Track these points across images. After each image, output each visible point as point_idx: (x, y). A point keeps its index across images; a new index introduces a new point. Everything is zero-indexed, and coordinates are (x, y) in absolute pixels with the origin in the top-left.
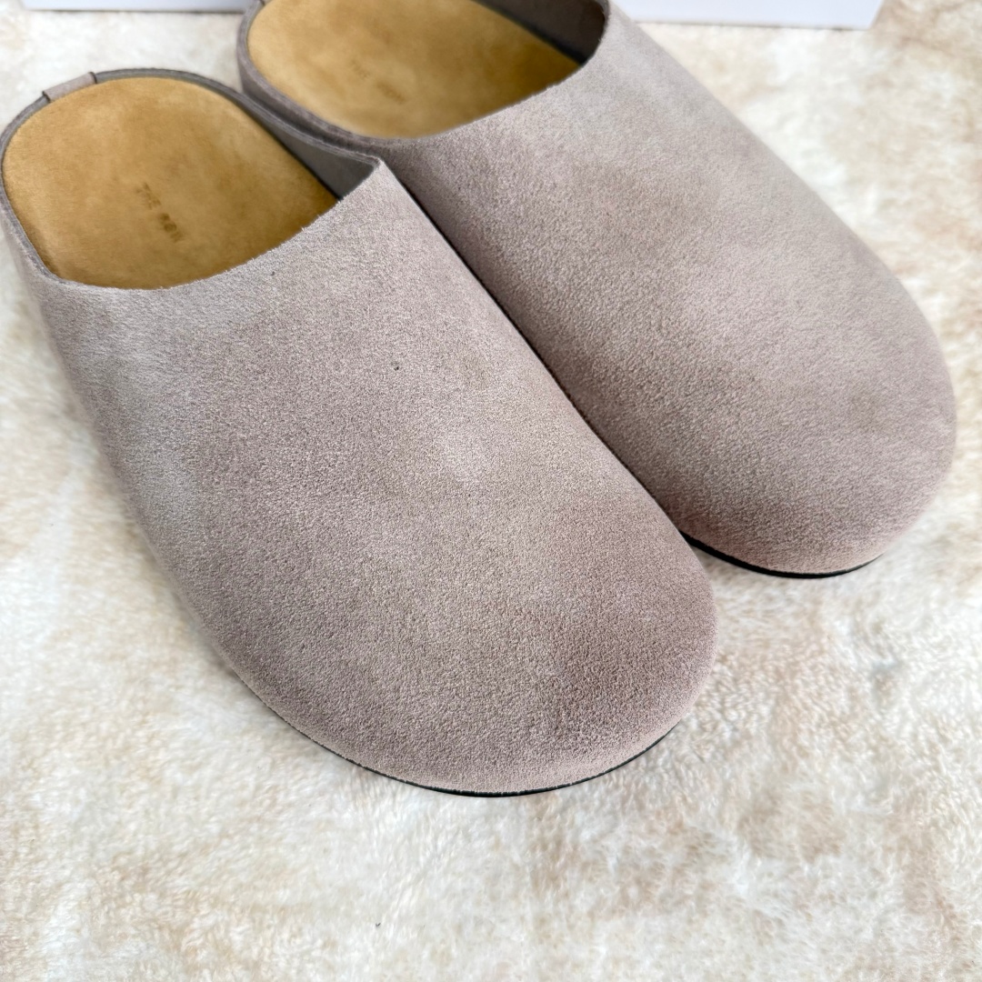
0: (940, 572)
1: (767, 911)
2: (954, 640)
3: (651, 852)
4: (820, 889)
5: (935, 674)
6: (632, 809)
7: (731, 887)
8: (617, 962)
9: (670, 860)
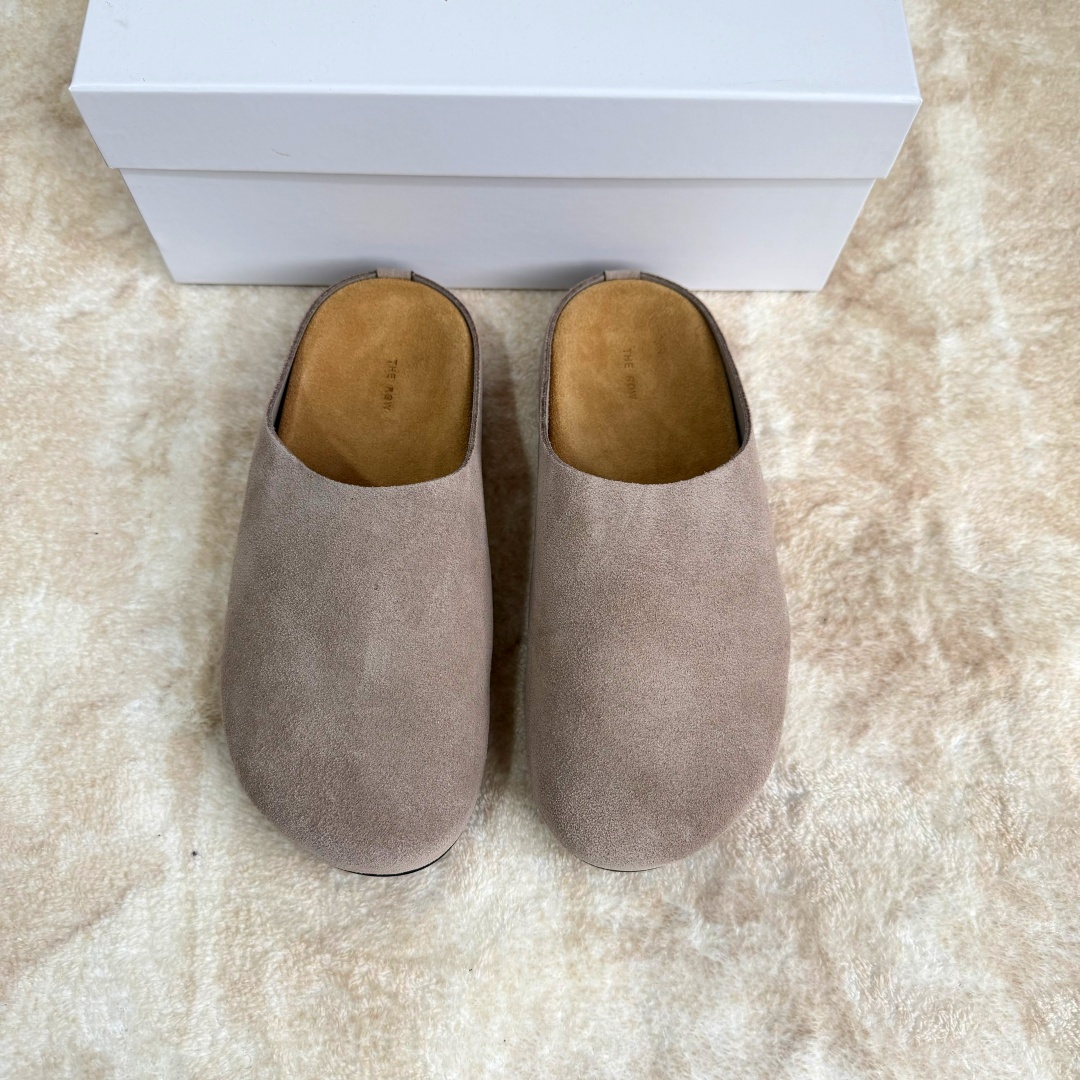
0: (839, 729)
1: (712, 957)
2: (845, 776)
3: (640, 919)
4: (746, 944)
5: (830, 800)
6: (631, 891)
7: (690, 942)
8: (617, 989)
9: (653, 924)
